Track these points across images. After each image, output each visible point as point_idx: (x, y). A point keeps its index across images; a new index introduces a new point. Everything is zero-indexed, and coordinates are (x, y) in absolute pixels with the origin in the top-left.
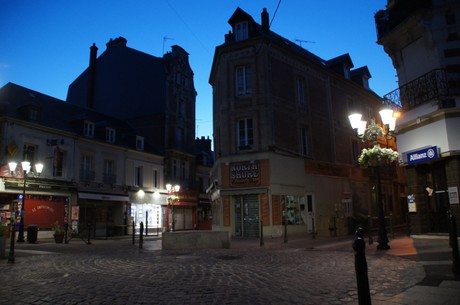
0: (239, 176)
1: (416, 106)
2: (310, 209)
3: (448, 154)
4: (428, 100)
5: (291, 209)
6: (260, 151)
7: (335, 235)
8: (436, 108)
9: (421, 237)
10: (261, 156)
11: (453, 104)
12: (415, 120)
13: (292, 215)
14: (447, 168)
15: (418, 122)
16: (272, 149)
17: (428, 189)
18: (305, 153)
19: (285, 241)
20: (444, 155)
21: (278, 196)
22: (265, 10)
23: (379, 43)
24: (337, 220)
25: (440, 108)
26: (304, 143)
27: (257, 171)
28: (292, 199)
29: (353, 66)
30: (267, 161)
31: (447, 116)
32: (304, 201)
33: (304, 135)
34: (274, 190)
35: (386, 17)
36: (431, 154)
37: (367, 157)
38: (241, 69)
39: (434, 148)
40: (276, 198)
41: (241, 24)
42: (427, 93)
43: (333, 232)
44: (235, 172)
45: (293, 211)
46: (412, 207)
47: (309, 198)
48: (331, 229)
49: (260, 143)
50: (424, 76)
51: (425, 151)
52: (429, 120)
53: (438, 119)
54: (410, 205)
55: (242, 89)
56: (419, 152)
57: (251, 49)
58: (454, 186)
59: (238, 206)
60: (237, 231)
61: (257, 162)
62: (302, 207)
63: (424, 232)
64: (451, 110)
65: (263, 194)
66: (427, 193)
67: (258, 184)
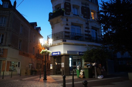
1: (56, 40)
2: (19, 66)
3: (63, 54)
4: (60, 39)
5: (13, 66)
6: (5, 46)
7: (27, 75)
8: (62, 41)
9: (53, 76)
10: (5, 48)
11: (66, 41)
12: (56, 44)
13: (13, 68)
14: (62, 58)
15: (57, 44)
16: (9, 46)
17: (56, 63)
18: (19, 48)
19: (11, 77)
20: (62, 54)
21: (9, 61)
22: (15, 1)
23: (49, 21)
24: (28, 70)
25: (63, 42)
26: (20, 46)
27: (3, 52)
28: (13, 63)
29: (37, 26)
30: (7, 49)
31: (64, 44)
32: (17, 64)
33: (20, 43)
34: (8, 59)
35: (52, 15)
36: (59, 53)
37: (43, 52)
38: (3, 17)
39: (60, 52)
40: (8, 62)
41: (6, 2)
42: (60, 37)
43: (26, 74)
45: (13, 67)
46: (51, 68)
47: (19, 63)
48: (25, 73)
49: (5, 43)
50: (60, 32)
51: (57, 52)
52: (59, 44)
53: (61, 44)
54: (51, 67)
55: (2, 24)
56: (55, 53)
57: (8, 12)
58: (63, 62)
61: (3, 49)
62: (17, 65)
63: (54, 75)
64: (65, 43)
65: (4, 60)
66: (55, 64)
67: (2, 57)
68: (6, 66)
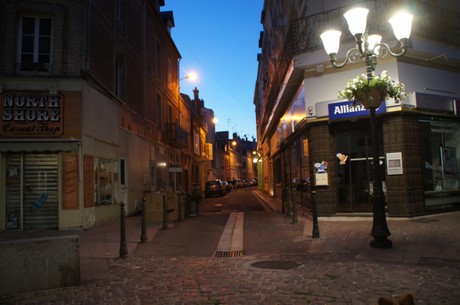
0: (18, 117)
2: (123, 182)
6: (64, 76)
10: (67, 86)
16: (84, 76)
17: (339, 155)
27: (57, 111)
29: (163, 4)
30: (79, 94)
32: (116, 168)
34: (87, 146)
40: (88, 161)
44: (11, 110)
46: (322, 179)
47: (122, 164)
49: (64, 62)
54: (318, 175)
58: (396, 151)
59: (13, 173)
60: (9, 220)
61: (61, 94)
65: (68, 152)
66: (339, 160)
67: (57, 134)
68: (81, 178)
